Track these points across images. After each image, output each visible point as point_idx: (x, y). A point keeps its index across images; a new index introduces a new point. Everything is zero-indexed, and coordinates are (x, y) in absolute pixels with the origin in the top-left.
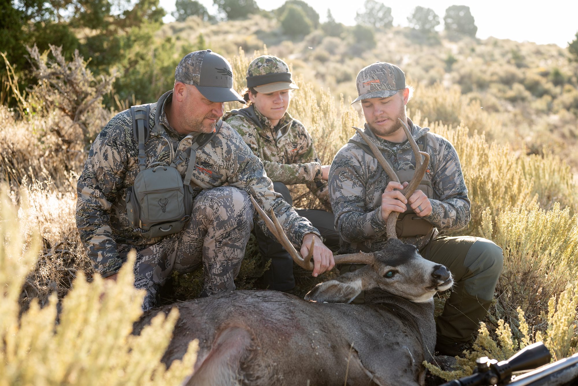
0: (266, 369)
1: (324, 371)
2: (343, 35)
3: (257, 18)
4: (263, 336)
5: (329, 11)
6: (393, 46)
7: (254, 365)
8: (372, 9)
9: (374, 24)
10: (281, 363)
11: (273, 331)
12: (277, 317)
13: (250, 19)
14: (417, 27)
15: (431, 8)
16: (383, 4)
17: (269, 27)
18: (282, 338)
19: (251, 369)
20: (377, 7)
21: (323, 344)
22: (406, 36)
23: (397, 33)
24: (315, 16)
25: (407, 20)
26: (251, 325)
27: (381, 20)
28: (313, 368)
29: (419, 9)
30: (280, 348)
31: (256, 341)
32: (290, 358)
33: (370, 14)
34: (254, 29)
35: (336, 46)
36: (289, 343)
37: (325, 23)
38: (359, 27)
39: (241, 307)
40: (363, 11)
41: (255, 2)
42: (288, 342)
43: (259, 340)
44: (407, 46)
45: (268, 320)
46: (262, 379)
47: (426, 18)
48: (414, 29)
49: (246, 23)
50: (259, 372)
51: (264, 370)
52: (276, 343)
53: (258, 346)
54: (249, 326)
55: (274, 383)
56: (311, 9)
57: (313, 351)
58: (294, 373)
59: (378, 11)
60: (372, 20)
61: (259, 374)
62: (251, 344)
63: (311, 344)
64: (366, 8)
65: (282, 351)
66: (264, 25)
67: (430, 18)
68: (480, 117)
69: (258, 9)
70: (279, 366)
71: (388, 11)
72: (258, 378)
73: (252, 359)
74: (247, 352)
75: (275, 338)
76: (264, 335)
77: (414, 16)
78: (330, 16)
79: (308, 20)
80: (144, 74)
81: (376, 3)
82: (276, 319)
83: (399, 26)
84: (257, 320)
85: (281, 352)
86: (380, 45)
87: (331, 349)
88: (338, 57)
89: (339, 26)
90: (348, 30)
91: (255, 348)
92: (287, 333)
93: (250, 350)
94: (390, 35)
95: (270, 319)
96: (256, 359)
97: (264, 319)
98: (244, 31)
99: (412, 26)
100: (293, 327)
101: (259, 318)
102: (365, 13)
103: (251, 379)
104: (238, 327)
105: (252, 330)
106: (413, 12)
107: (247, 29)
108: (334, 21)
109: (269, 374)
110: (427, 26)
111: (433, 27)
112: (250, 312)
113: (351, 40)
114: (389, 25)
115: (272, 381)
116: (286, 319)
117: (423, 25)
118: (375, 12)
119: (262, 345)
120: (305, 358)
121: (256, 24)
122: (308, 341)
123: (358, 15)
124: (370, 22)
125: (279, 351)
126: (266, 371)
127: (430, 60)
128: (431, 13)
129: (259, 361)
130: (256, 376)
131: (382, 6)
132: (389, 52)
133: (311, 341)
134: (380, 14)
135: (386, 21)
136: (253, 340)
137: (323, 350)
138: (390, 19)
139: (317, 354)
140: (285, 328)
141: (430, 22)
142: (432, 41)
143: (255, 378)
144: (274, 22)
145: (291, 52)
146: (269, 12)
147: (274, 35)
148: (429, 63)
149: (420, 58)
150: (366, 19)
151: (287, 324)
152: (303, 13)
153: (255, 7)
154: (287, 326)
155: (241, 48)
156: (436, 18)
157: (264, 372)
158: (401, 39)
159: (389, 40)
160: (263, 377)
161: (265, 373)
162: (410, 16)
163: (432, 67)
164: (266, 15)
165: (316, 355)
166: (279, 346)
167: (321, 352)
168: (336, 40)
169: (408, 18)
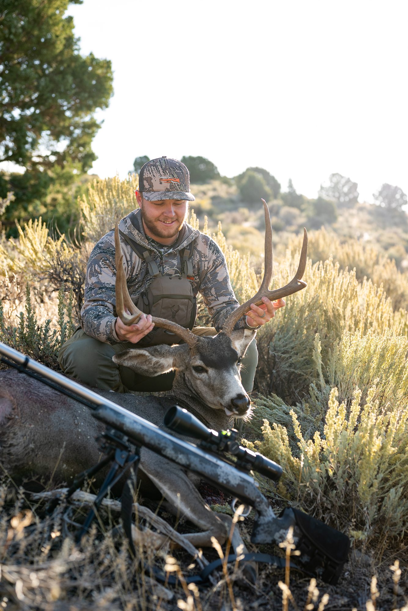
0: (22, 438)
1: (85, 448)
2: (303, 207)
3: (216, 184)
4: (23, 406)
5: (290, 181)
6: (355, 222)
7: (9, 433)
8: (337, 184)
9: (339, 198)
10: (38, 434)
11: (36, 403)
12: (44, 391)
13: (208, 183)
14: (383, 205)
15: (399, 186)
16: (349, 179)
17: (228, 193)
18: (44, 411)
19: (6, 435)
20: (343, 181)
21: (89, 422)
22: (370, 213)
23: (361, 209)
24: (276, 186)
25: (373, 197)
26: (16, 395)
27: (346, 194)
28: (73, 443)
29: (386, 187)
30: (39, 419)
31: (16, 410)
32: (48, 430)
33: (335, 188)
34: (211, 194)
35: (294, 217)
36: (51, 416)
37: (285, 193)
38: (320, 199)
39: (11, 379)
40: (327, 184)
41: (216, 168)
42: (49, 415)
43: (19, 409)
44: (370, 222)
45: (34, 393)
46: (16, 447)
47: (393, 196)
48: (380, 207)
49: (204, 188)
50: (14, 440)
51: (20, 439)
52: (37, 414)
53: (18, 415)
54: (13, 396)
55: (29, 453)
56: (273, 178)
57: (76, 427)
58: (51, 446)
59: (343, 186)
60: (337, 195)
61: (14, 442)
62: (11, 412)
63: (74, 420)
64: (331, 181)
65: (42, 423)
66: (223, 191)
67: (398, 196)
68: (394, 277)
69: (218, 174)
70: (36, 437)
71: (354, 186)
72: (11, 445)
73: (9, 426)
74: (5, 420)
75: (37, 410)
76: (26, 405)
77: (381, 193)
78: (291, 186)
79: (267, 189)
80: (63, 213)
81: (342, 177)
82: (43, 393)
83: (365, 202)
84: (23, 392)
85: (40, 423)
86: (340, 219)
87: (97, 428)
88: (294, 228)
89: (301, 197)
90: (309, 202)
91: (13, 416)
92: (51, 407)
93: (8, 418)
94: (354, 211)
95: (36, 392)
96: (12, 427)
97: (30, 392)
98: (201, 195)
99: (378, 203)
100: (59, 402)
101: (25, 391)
102: (330, 187)
103: (4, 445)
104: (3, 397)
105: (15, 400)
106: (380, 189)
107: (204, 193)
108: (294, 191)
109: (24, 443)
110: (394, 205)
111: (400, 206)
112: (19, 384)
113: (311, 212)
114: (354, 200)
115: (26, 450)
116: (54, 395)
117: (390, 203)
118: (340, 186)
119: (21, 414)
120: (66, 433)
121: (214, 190)
122: (73, 417)
123: (322, 188)
124: (334, 196)
125: (38, 422)
126: (22, 440)
127: (391, 238)
128: (399, 191)
129: (15, 430)
130: (9, 443)
131: (348, 181)
132: (350, 227)
133: (76, 417)
134: (346, 189)
135: (351, 196)
136: (14, 409)
137: (87, 428)
138: (355, 194)
139: (80, 430)
140: (50, 402)
141: (398, 200)
142: (397, 220)
143: (8, 445)
144: (234, 189)
145: (246, 220)
146: (231, 179)
147: (232, 201)
148: (390, 241)
149: (381, 235)
150: (331, 193)
151: (54, 398)
152: (263, 182)
153: (216, 172)
154: (53, 400)
155: (193, 211)
156: (404, 197)
157: (18, 441)
158: (365, 216)
159: (352, 215)
160: (18, 445)
161: (21, 442)
162: (377, 194)
163: (393, 245)
164: (226, 181)
165: (78, 431)
166: (39, 417)
167: (84, 429)
168: (295, 211)
169: (374, 195)
